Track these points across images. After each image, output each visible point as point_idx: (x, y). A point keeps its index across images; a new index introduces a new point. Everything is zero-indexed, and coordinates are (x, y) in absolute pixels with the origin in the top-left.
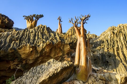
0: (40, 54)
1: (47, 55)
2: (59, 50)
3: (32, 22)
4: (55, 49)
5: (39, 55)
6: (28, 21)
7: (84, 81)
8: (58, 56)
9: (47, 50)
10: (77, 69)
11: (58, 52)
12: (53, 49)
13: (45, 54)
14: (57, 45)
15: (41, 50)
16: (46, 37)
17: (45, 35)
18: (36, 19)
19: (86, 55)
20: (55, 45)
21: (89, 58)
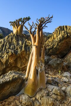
0: (5, 65)
1: (13, 66)
2: (25, 60)
3: (17, 28)
4: (20, 59)
5: (5, 67)
6: (14, 26)
7: (29, 95)
8: (25, 66)
9: (11, 61)
10: (25, 83)
11: (24, 62)
12: (19, 59)
13: (11, 65)
14: (22, 55)
15: (5, 62)
16: (13, 47)
17: (14, 44)
18: (22, 24)
19: (36, 67)
20: (19, 55)
21: (39, 70)
